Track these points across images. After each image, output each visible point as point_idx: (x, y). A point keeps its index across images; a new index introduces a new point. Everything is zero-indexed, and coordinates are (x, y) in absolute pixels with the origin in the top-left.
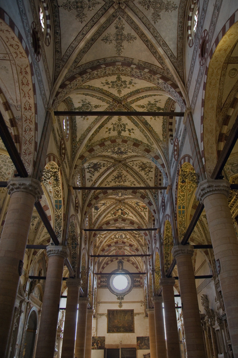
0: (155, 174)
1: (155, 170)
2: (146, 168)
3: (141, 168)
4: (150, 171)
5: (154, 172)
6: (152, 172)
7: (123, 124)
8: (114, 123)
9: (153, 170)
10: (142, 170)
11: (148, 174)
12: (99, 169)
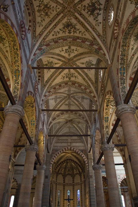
0: (33, 5)
1: (34, 9)
2: (43, 8)
3: (48, 6)
4: (39, 6)
5: (35, 7)
6: (37, 6)
7: (67, 53)
8: (73, 53)
9: (37, 9)
10: (47, 5)
11: (40, 3)
12: (90, 4)
